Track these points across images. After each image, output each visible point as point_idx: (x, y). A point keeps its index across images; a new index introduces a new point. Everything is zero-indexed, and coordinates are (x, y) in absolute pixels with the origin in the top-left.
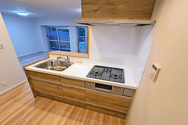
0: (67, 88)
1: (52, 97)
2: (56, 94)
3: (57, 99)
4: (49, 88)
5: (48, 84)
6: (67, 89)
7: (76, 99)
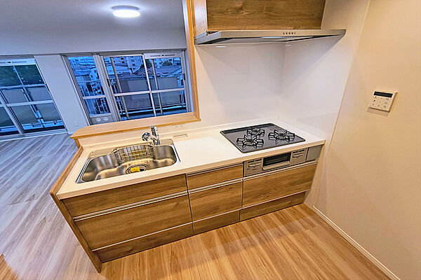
0: (200, 195)
1: (153, 242)
2: (170, 225)
3: (168, 237)
4: (148, 221)
5: (146, 210)
6: (202, 199)
7: (223, 211)
